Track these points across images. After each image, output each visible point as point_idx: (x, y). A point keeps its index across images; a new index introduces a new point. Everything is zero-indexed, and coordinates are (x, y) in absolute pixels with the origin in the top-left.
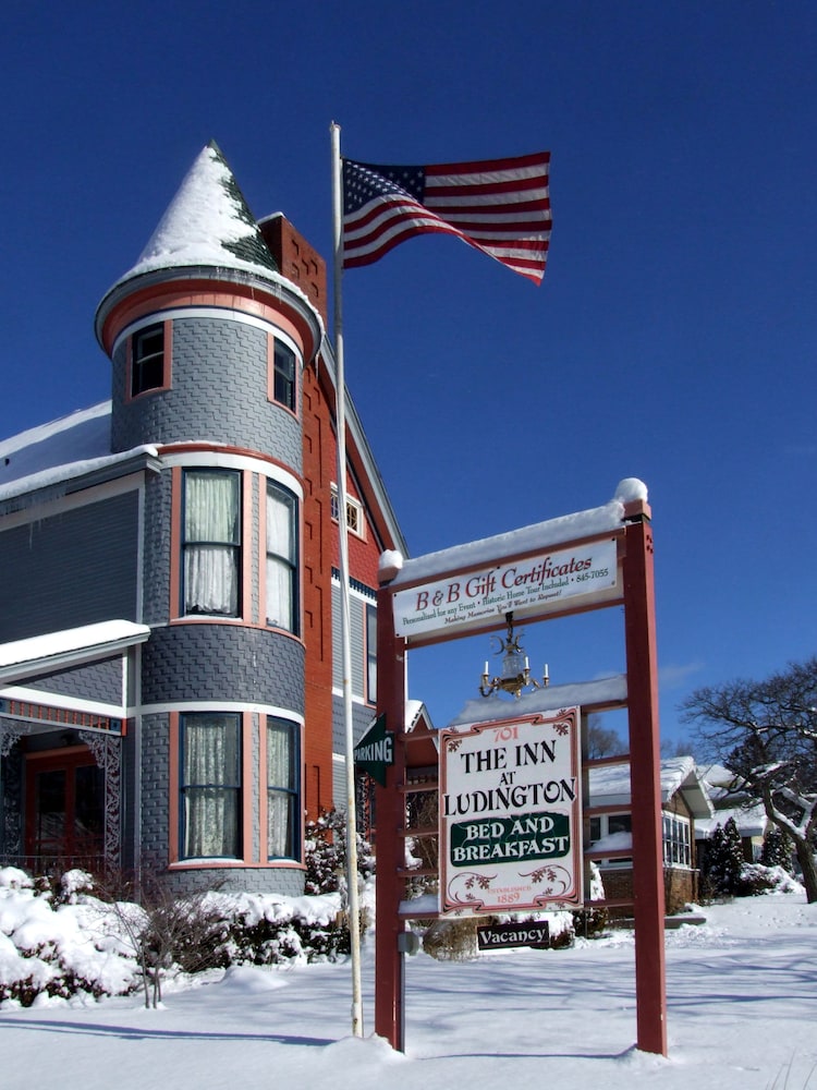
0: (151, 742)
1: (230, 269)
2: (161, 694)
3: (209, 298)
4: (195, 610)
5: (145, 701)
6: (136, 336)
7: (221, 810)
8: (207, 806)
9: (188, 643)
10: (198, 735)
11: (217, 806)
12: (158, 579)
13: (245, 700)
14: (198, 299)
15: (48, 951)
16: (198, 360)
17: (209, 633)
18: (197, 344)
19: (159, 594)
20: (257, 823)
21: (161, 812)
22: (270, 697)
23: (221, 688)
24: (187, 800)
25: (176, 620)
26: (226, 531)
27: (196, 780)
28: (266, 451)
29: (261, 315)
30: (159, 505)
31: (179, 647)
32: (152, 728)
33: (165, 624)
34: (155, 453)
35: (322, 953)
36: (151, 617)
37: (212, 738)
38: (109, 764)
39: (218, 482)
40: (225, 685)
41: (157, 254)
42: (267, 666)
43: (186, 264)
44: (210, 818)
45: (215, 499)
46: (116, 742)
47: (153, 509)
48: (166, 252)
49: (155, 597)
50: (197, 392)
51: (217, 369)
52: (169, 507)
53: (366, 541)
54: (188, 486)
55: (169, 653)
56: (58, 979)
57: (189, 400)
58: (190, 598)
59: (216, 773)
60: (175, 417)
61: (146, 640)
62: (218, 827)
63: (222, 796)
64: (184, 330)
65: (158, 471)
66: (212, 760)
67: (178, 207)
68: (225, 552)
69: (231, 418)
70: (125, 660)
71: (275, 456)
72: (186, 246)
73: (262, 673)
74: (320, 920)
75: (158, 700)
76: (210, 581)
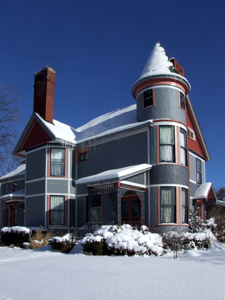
0: (153, 194)
1: (169, 75)
2: (155, 182)
3: (163, 83)
4: (163, 161)
5: (151, 184)
6: (144, 92)
7: (170, 211)
8: (167, 210)
9: (162, 169)
10: (164, 192)
11: (169, 210)
12: (154, 153)
13: (177, 184)
14: (161, 83)
15: (144, 244)
16: (162, 98)
17: (167, 167)
18: (161, 94)
19: (154, 157)
20: (179, 214)
21: (156, 211)
22: (182, 183)
23: (170, 180)
24: (162, 208)
25: (159, 164)
26: (170, 141)
27: (164, 203)
28: (179, 121)
29: (177, 86)
30: (153, 135)
31: (160, 170)
32: (153, 190)
33: (156, 165)
34: (152, 122)
35: (200, 248)
36: (152, 163)
37: (168, 193)
38: (142, 199)
39: (168, 129)
40: (172, 180)
41: (149, 72)
42: (181, 175)
43: (158, 74)
44: (168, 213)
45: (167, 133)
46: (143, 194)
47: (151, 136)
48: (151, 71)
49: (153, 158)
50: (162, 106)
51: (167, 100)
52: (156, 135)
53: (195, 141)
54: (160, 130)
55: (157, 172)
56: (146, 251)
57: (160, 108)
58: (162, 158)
59: (169, 202)
60: (157, 113)
61: (151, 169)
62: (169, 215)
63: (170, 207)
64: (158, 91)
65: (153, 126)
66: (168, 199)
67: (152, 59)
68: (170, 146)
69: (171, 113)
70: (145, 173)
71: (182, 122)
72: (156, 70)
73: (180, 177)
74: (200, 239)
75: (154, 183)
76: (167, 153)
